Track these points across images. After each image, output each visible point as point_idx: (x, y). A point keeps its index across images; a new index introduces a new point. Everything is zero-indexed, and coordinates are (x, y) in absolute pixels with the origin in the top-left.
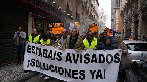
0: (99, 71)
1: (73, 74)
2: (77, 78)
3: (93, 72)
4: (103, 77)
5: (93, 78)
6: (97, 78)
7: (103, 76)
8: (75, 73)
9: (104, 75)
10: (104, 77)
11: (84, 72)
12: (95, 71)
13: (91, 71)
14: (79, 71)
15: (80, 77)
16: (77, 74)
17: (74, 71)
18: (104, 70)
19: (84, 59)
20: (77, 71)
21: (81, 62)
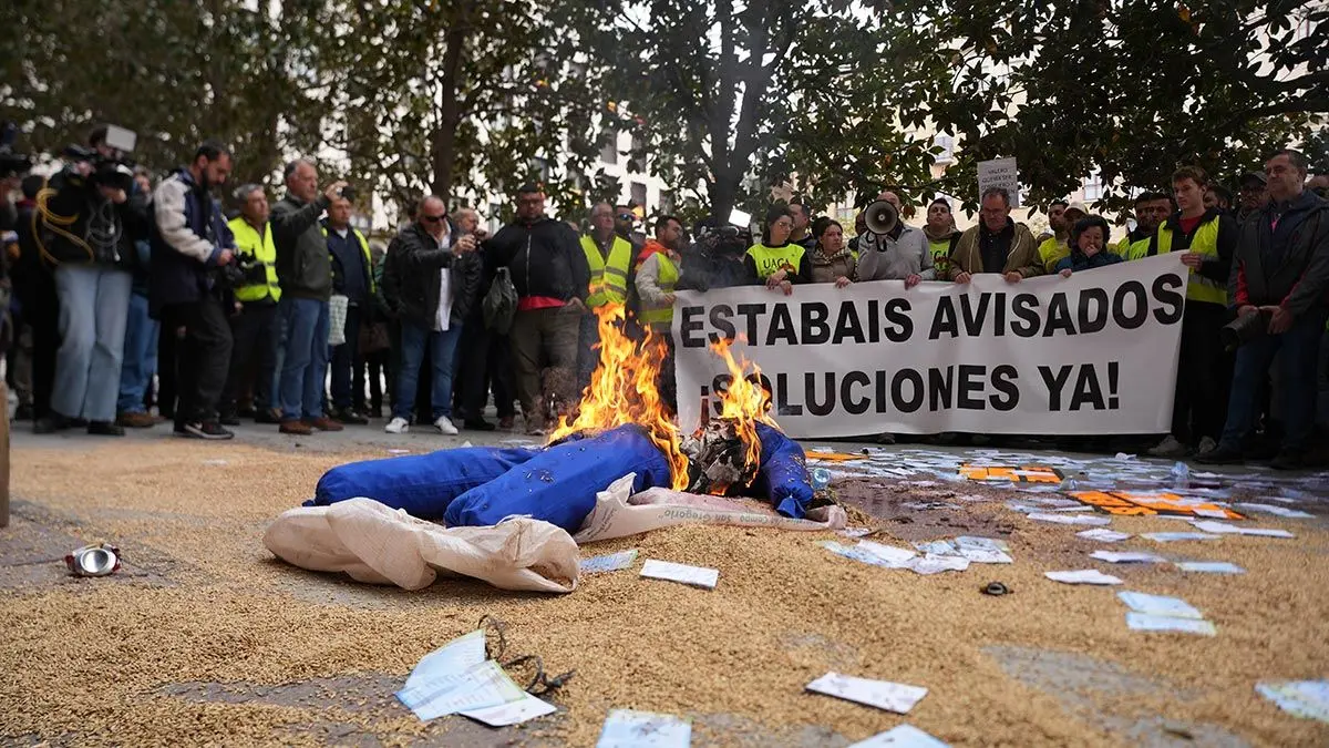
0: (1087, 371)
1: (965, 386)
2: (980, 405)
3: (1056, 375)
4: (1107, 404)
5: (1055, 405)
6: (1075, 406)
7: (1106, 395)
8: (972, 378)
9: (1113, 390)
10: (1114, 404)
11: (1012, 373)
12: (1066, 370)
13: (1045, 371)
14: (989, 372)
15: (995, 401)
16: (979, 387)
17: (965, 370)
18: (1113, 369)
19: (1010, 316)
20: (981, 370)
21: (999, 331)
